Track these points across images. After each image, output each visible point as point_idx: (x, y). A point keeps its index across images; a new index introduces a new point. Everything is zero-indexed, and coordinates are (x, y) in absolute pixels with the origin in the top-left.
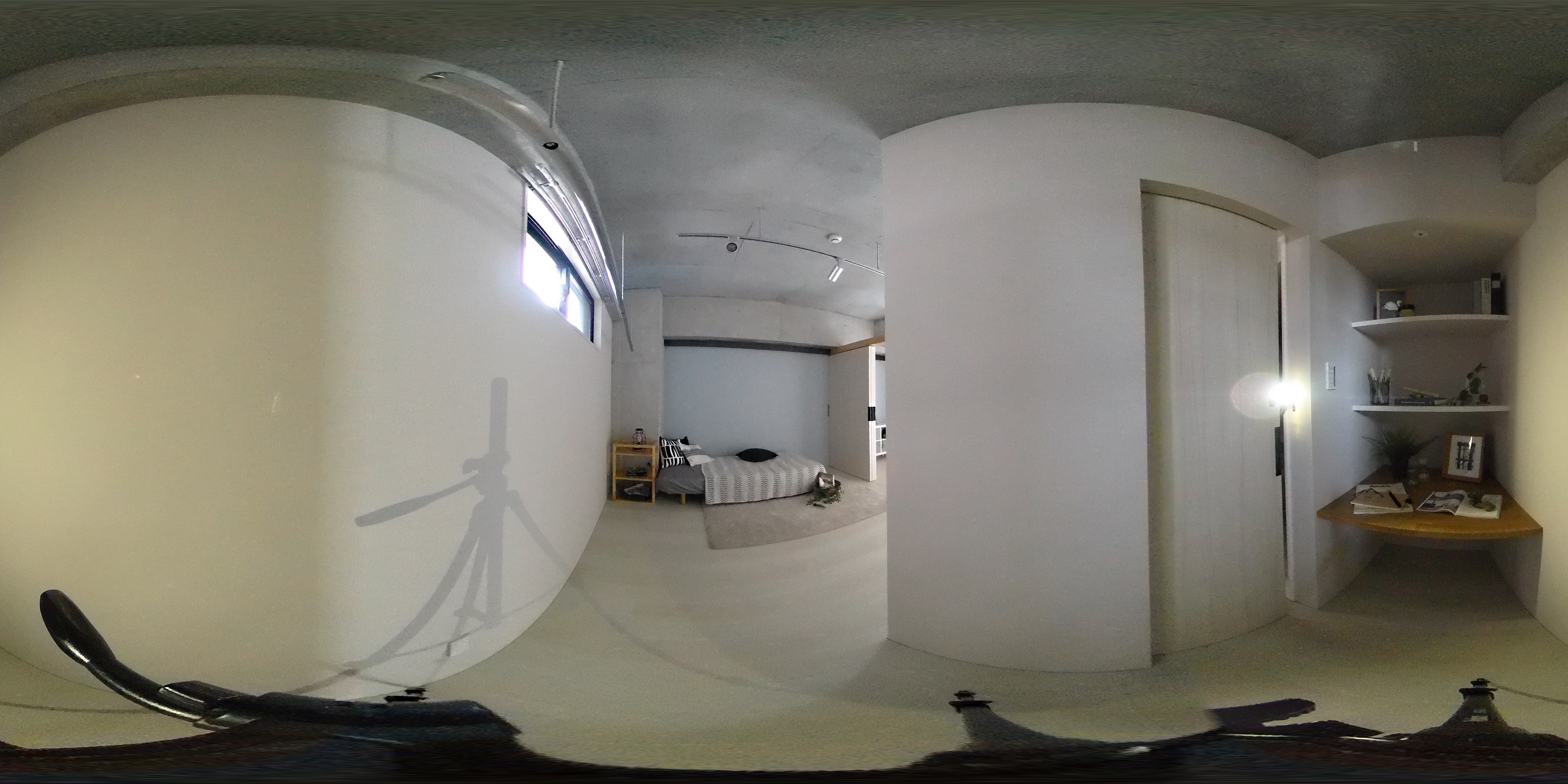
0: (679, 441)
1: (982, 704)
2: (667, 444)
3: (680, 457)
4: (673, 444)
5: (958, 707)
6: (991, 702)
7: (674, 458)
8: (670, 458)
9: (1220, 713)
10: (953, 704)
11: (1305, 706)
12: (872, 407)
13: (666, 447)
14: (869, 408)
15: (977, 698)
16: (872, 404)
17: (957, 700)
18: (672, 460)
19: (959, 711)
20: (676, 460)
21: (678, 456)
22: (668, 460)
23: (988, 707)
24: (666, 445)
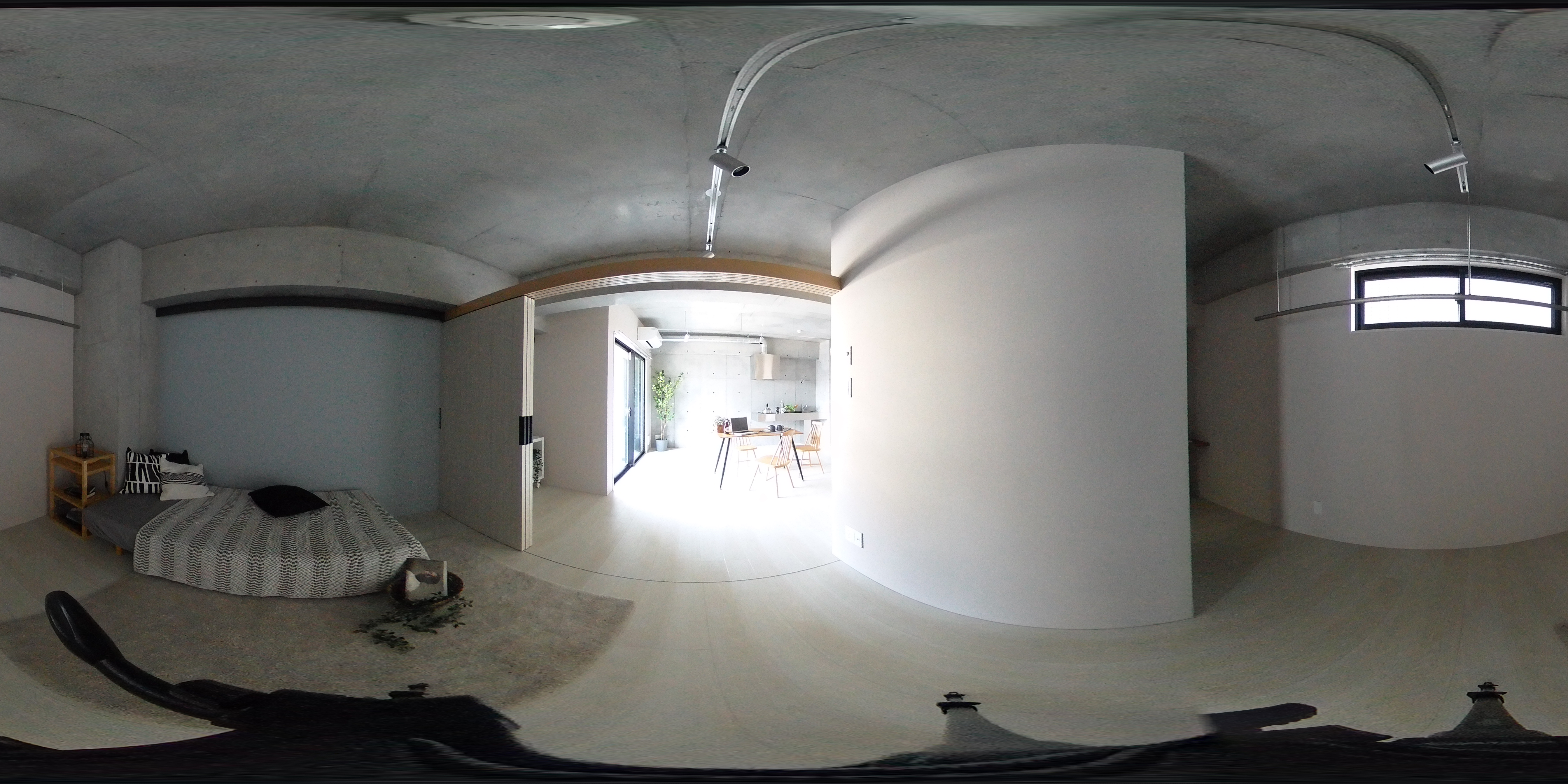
0: (164, 456)
1: (971, 706)
2: (134, 460)
3: (150, 483)
4: (144, 461)
5: (945, 707)
6: (979, 704)
7: (138, 482)
8: (132, 482)
9: (1215, 718)
10: (940, 705)
11: (1309, 711)
12: (527, 417)
13: (131, 463)
14: (522, 419)
15: (966, 700)
16: (528, 410)
17: (945, 700)
18: (135, 485)
19: (945, 712)
20: (142, 486)
21: (147, 481)
22: (130, 484)
23: (975, 709)
24: (131, 461)
